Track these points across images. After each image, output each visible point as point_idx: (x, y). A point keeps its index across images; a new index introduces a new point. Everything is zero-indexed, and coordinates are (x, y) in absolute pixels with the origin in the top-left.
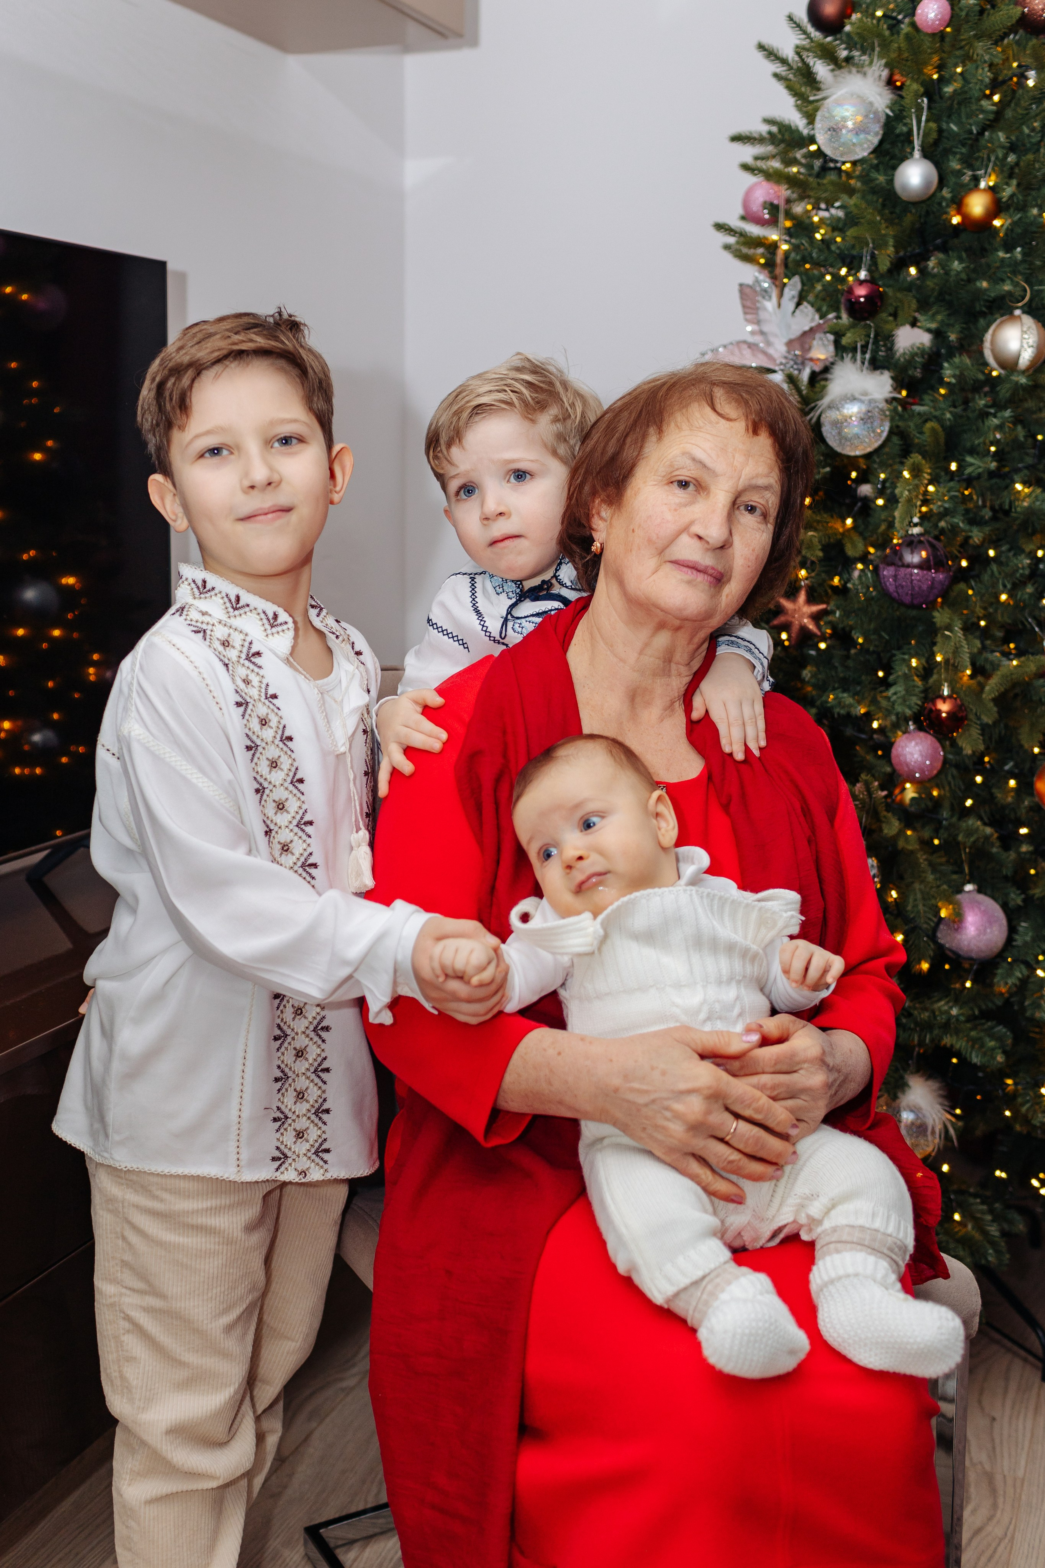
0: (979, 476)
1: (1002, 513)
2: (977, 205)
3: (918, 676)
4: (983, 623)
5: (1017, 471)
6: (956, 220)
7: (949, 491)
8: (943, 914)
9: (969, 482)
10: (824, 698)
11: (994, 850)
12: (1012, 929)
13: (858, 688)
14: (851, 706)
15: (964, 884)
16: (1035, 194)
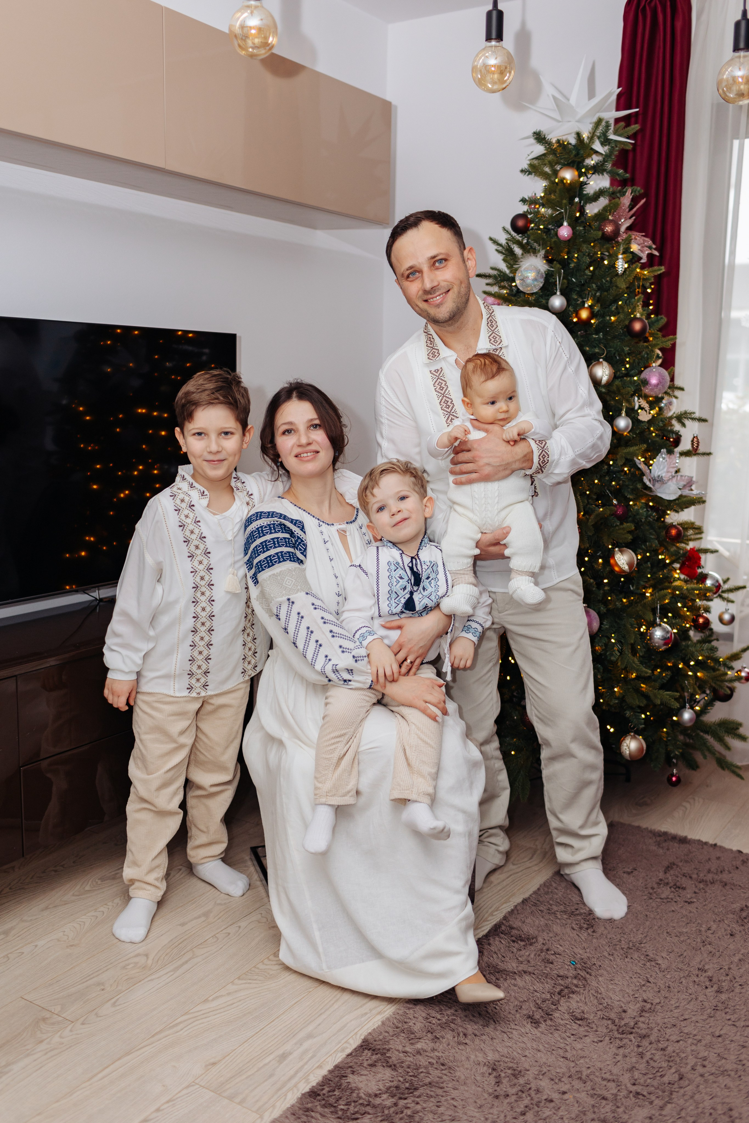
2: (584, 314)
4: (588, 493)
6: (575, 320)
11: (594, 589)
12: (601, 623)
16: (607, 309)
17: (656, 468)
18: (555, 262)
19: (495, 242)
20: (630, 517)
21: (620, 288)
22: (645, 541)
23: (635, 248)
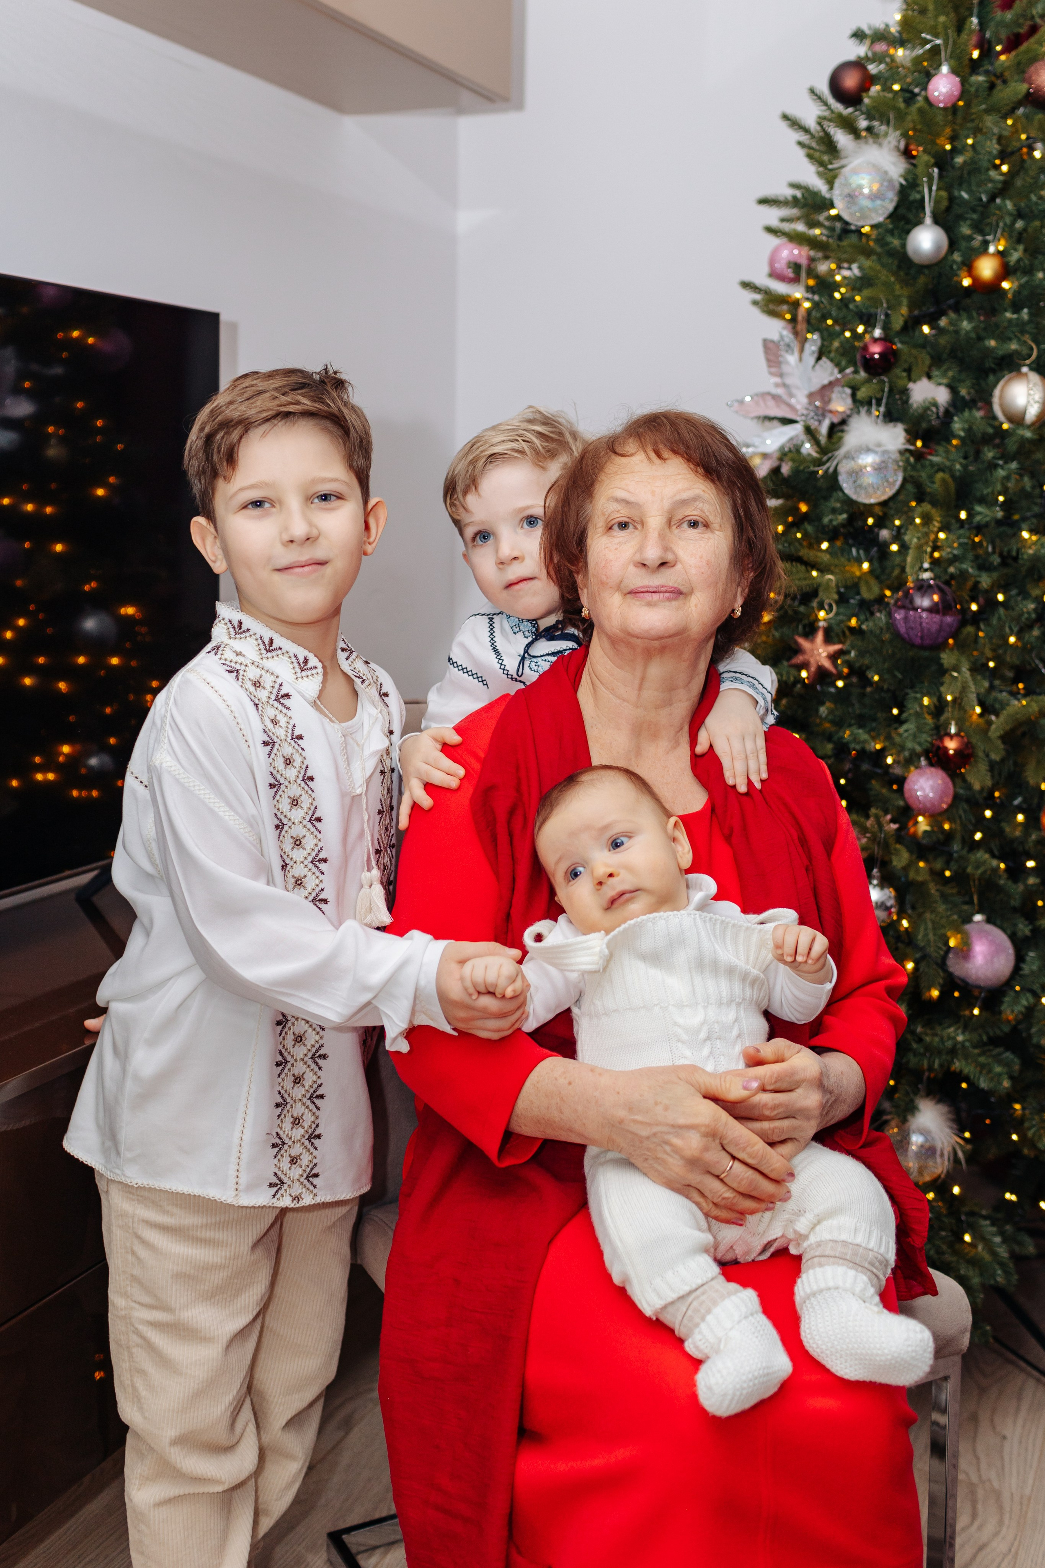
0: (987, 525)
1: (1010, 559)
2: (986, 268)
3: (929, 714)
4: (991, 664)
5: (1024, 519)
6: (966, 282)
7: (958, 538)
8: (952, 943)
9: (979, 529)
10: (841, 734)
11: (1002, 882)
12: (1020, 958)
13: (874, 725)
14: (865, 742)
15: (973, 914)
16: (1039, 258)
19: (794, 123)
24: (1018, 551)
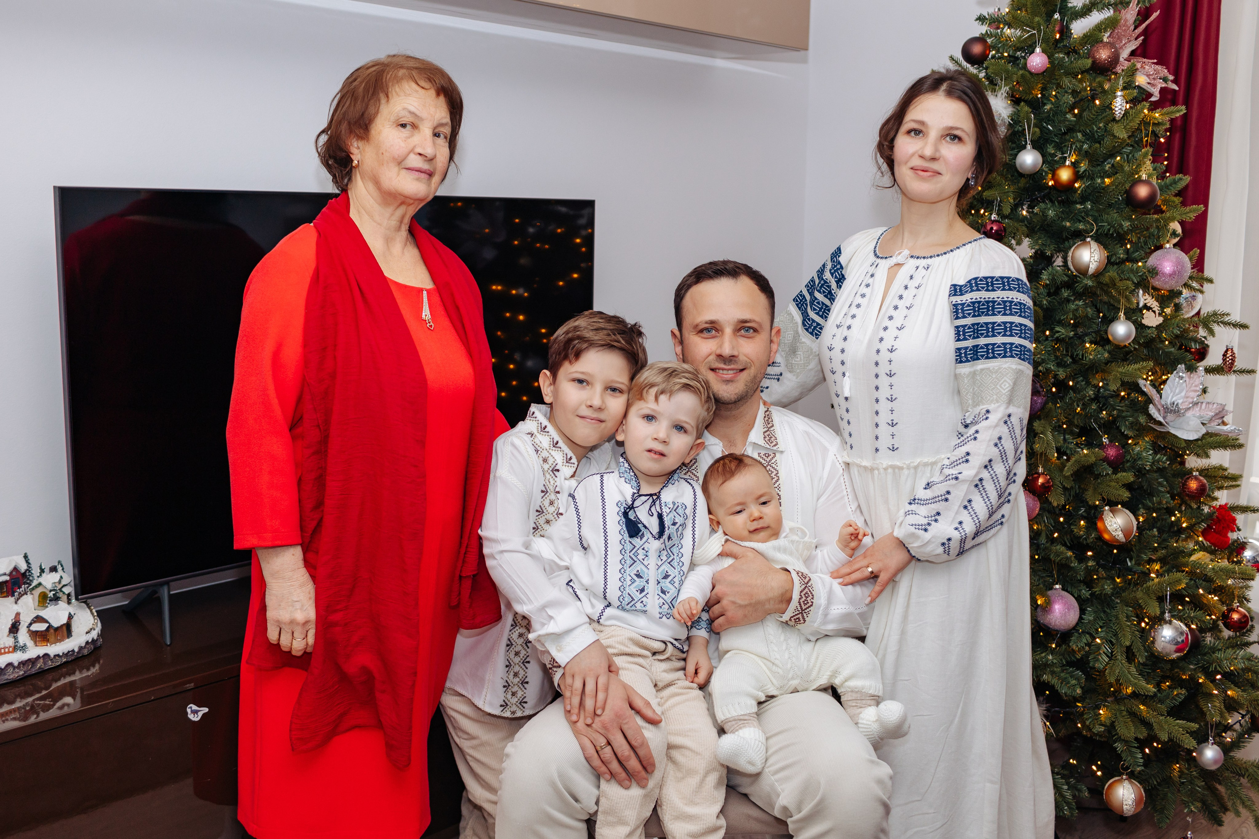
0: (1063, 339)
1: (1078, 360)
2: (1065, 175)
4: (1065, 426)
5: (1086, 335)
6: (1051, 183)
7: (1045, 348)
8: (1039, 602)
9: (1058, 341)
11: (1073, 565)
12: (1083, 613)
15: (1054, 585)
16: (1099, 168)
17: (1169, 391)
18: (1022, 103)
20: (1128, 461)
21: (1119, 138)
22: (1151, 495)
23: (1141, 80)
24: (1083, 355)
